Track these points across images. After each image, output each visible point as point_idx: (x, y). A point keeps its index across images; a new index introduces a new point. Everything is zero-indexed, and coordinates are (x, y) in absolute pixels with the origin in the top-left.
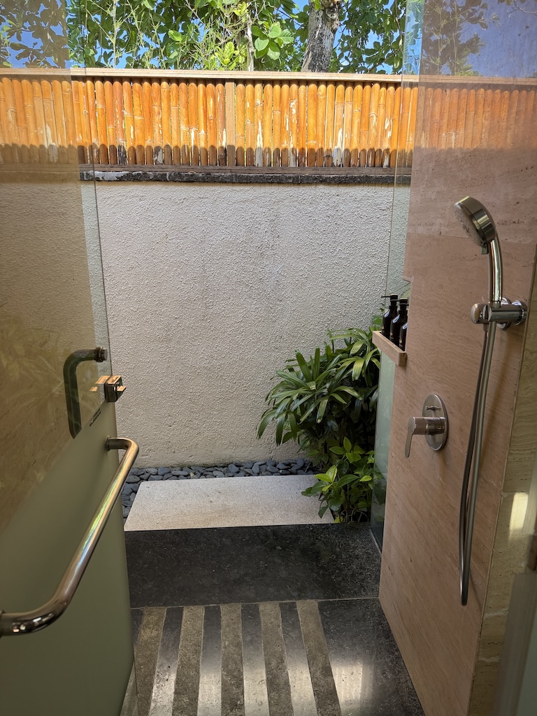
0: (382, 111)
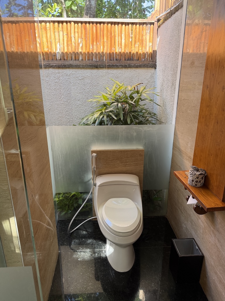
0: (76, 34)
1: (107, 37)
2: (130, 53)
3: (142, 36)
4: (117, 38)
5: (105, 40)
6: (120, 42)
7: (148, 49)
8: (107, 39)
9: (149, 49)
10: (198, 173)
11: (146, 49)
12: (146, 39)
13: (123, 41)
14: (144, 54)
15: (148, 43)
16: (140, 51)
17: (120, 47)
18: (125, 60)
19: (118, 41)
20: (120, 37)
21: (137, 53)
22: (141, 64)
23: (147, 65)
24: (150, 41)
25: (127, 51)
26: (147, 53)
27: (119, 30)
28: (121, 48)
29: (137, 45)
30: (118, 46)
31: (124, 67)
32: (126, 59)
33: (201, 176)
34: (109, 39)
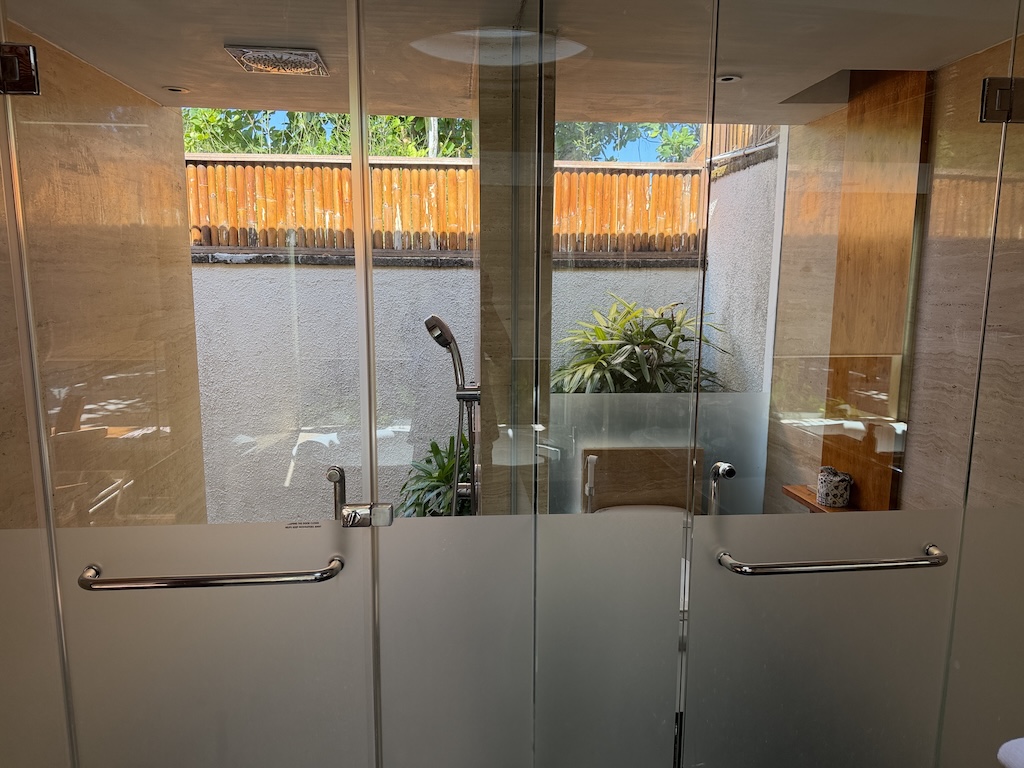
1: (593, 199)
2: (646, 234)
3: (674, 198)
4: (616, 202)
5: (589, 207)
6: (622, 211)
7: (687, 225)
8: (593, 206)
9: (690, 227)
10: (838, 479)
11: (683, 226)
12: (683, 205)
13: (630, 208)
14: (678, 238)
15: (687, 214)
16: (669, 232)
17: (622, 220)
18: (634, 250)
19: (619, 210)
20: (622, 201)
21: (662, 235)
22: (670, 258)
23: (687, 263)
24: (691, 210)
25: (639, 231)
26: (685, 234)
27: (622, 185)
28: (625, 223)
29: (661, 218)
30: (619, 219)
31: (632, 266)
32: (637, 248)
33: (844, 484)
34: (598, 205)
